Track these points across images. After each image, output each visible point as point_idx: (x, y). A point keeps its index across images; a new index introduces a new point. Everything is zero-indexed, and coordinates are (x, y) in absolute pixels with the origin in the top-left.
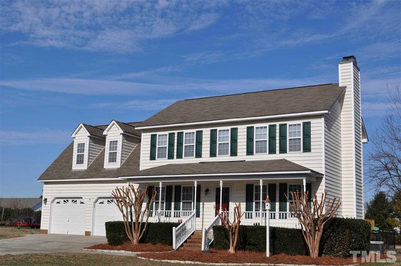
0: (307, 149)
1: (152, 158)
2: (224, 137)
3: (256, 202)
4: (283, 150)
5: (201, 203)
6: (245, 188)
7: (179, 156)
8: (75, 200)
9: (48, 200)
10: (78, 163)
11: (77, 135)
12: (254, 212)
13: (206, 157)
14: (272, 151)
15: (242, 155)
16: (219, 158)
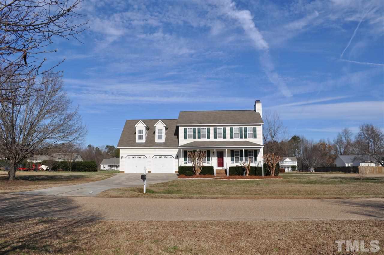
0: (255, 137)
1: (185, 138)
2: (220, 131)
3: (235, 157)
4: (246, 137)
5: (211, 158)
6: (230, 152)
7: (199, 138)
8: (140, 157)
9: (123, 157)
10: (139, 139)
11: (138, 125)
12: (234, 161)
13: (212, 138)
14: (241, 137)
15: (228, 138)
16: (218, 139)
